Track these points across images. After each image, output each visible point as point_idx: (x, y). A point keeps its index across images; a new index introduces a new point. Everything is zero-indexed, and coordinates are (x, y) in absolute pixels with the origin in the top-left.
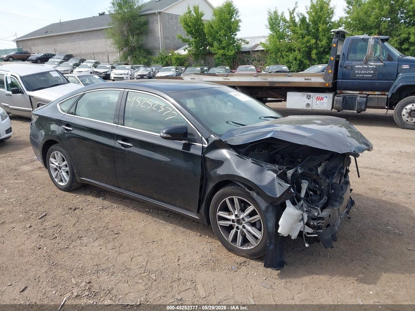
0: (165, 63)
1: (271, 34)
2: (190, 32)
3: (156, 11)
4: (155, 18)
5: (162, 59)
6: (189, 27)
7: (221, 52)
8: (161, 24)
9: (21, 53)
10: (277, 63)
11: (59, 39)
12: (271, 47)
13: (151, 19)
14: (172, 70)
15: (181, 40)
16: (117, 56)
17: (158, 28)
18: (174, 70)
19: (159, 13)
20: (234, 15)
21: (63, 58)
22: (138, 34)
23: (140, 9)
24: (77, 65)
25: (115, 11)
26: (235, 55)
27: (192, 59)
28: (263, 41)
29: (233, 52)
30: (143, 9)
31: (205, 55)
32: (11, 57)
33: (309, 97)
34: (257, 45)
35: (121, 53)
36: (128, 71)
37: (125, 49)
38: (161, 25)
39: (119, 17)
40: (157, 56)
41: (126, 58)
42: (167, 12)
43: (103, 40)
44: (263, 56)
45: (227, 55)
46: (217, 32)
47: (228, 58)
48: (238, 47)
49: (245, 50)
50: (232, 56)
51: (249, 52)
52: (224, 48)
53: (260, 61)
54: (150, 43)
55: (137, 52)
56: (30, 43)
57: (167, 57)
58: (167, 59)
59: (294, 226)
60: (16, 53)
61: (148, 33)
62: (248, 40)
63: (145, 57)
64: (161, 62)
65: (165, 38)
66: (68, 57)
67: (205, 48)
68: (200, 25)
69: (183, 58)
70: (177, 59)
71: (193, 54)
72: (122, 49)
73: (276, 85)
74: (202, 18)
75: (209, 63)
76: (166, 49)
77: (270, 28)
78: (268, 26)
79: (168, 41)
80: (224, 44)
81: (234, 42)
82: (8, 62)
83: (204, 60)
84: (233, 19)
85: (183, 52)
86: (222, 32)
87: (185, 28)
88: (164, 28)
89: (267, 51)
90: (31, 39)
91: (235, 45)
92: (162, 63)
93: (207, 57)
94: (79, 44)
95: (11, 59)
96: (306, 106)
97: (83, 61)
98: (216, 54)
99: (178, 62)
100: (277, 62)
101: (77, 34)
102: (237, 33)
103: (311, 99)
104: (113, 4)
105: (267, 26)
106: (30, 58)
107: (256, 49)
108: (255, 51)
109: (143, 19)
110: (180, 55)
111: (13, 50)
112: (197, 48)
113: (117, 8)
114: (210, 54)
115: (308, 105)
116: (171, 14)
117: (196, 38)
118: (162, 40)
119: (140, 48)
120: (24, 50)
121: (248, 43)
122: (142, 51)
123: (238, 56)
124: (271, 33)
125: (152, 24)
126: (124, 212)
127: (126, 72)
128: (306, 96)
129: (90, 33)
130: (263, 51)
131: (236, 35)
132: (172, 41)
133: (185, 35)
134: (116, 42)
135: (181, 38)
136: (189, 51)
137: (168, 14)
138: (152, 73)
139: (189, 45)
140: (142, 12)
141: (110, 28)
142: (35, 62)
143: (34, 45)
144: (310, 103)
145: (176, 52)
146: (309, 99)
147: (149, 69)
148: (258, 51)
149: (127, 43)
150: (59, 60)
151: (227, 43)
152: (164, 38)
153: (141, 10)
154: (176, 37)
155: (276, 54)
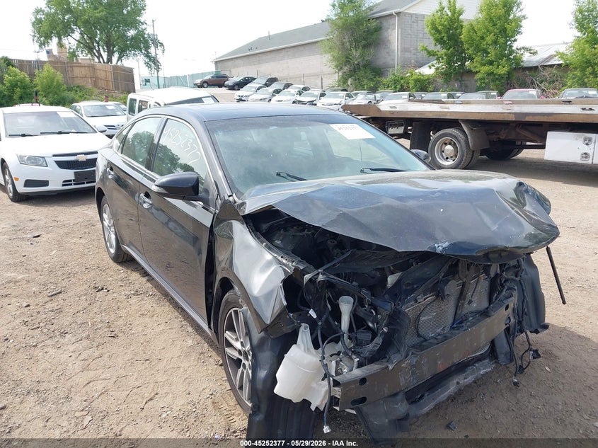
0: (399, 87)
1: (578, 37)
2: (440, 41)
3: (393, 12)
4: (391, 21)
5: (396, 82)
6: (440, 32)
7: (486, 68)
8: (400, 30)
9: (217, 77)
10: (584, 85)
11: (264, 57)
12: (575, 60)
13: (385, 24)
14: (404, 97)
15: (425, 54)
16: (333, 78)
17: (394, 37)
18: (406, 97)
19: (398, 14)
20: (514, 9)
21: (264, 83)
22: (364, 47)
23: (371, 10)
24: (278, 92)
25: (336, 15)
26: (509, 73)
27: (440, 81)
28: (562, 49)
29: (506, 69)
30: (375, 11)
31: (462, 74)
32: (205, 82)
33: (588, 142)
34: (551, 57)
35: (340, 74)
36: (340, 100)
37: (346, 69)
38: (399, 32)
39: (340, 23)
40: (388, 78)
41: (345, 82)
42: (411, 11)
43: (319, 56)
44: (561, 74)
45: (496, 74)
46: (482, 38)
47: (497, 79)
48: (518, 61)
49: (531, 65)
50: (504, 74)
51: (536, 68)
52: (491, 63)
53: (554, 82)
54: (382, 58)
55: (361, 73)
56: (230, 63)
57: (402, 79)
58: (402, 82)
59: (314, 385)
60: (212, 77)
61: (379, 44)
62: (536, 49)
63: (372, 80)
64: (393, 87)
65: (404, 50)
66: (271, 81)
67: (463, 64)
68: (456, 29)
69: (425, 80)
70: (417, 81)
71: (442, 74)
72: (341, 68)
73: (527, 119)
74: (461, 17)
75: (466, 87)
76: (403, 67)
77: (577, 27)
78: (573, 23)
79: (408, 55)
80: (492, 56)
81: (511, 52)
82: (203, 89)
83: (460, 81)
84: (512, 16)
85: (427, 71)
86: (490, 38)
87: (432, 35)
88: (404, 36)
89: (567, 66)
90: (232, 59)
91: (512, 57)
92: (395, 87)
93: (465, 78)
94: (287, 63)
95: (206, 85)
96: (582, 157)
97: (287, 86)
98: (477, 72)
99: (419, 85)
100: (586, 84)
101: (286, 50)
102: (516, 37)
103: (592, 146)
104: (334, 6)
105: (571, 24)
106: (226, 83)
107: (549, 63)
108: (546, 66)
109: (373, 24)
110: (423, 76)
111: (209, 73)
112: (449, 64)
113: (339, 11)
114: (470, 73)
115: (586, 155)
116: (416, 14)
117: (449, 49)
118: (399, 53)
119: (365, 66)
120: (222, 73)
121: (535, 53)
122: (369, 72)
123: (516, 75)
124: (579, 34)
125: (386, 31)
126: (154, 305)
127: (337, 101)
128: (582, 139)
129: (302, 48)
130: (560, 65)
131: (515, 40)
132: (414, 54)
133: (432, 45)
134: (335, 59)
135: (426, 50)
136: (437, 69)
137: (411, 15)
138: (373, 102)
139: (438, 59)
140: (373, 14)
141: (328, 40)
142: (232, 88)
143: (235, 67)
144: (590, 153)
145: (417, 71)
146: (587, 144)
147: (371, 96)
148: (552, 66)
149: (348, 60)
150: (258, 86)
151: (496, 54)
152: (402, 51)
153: (372, 12)
154: (420, 48)
155: (583, 70)
